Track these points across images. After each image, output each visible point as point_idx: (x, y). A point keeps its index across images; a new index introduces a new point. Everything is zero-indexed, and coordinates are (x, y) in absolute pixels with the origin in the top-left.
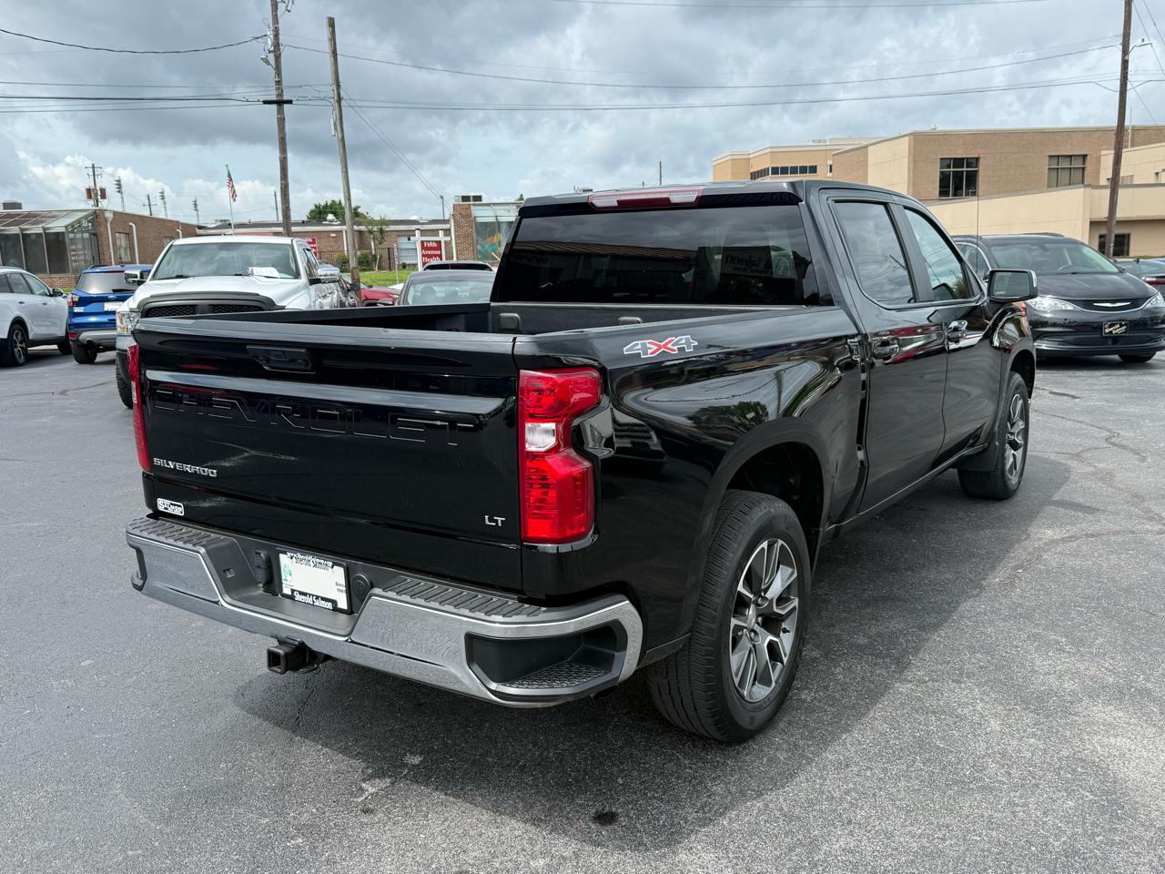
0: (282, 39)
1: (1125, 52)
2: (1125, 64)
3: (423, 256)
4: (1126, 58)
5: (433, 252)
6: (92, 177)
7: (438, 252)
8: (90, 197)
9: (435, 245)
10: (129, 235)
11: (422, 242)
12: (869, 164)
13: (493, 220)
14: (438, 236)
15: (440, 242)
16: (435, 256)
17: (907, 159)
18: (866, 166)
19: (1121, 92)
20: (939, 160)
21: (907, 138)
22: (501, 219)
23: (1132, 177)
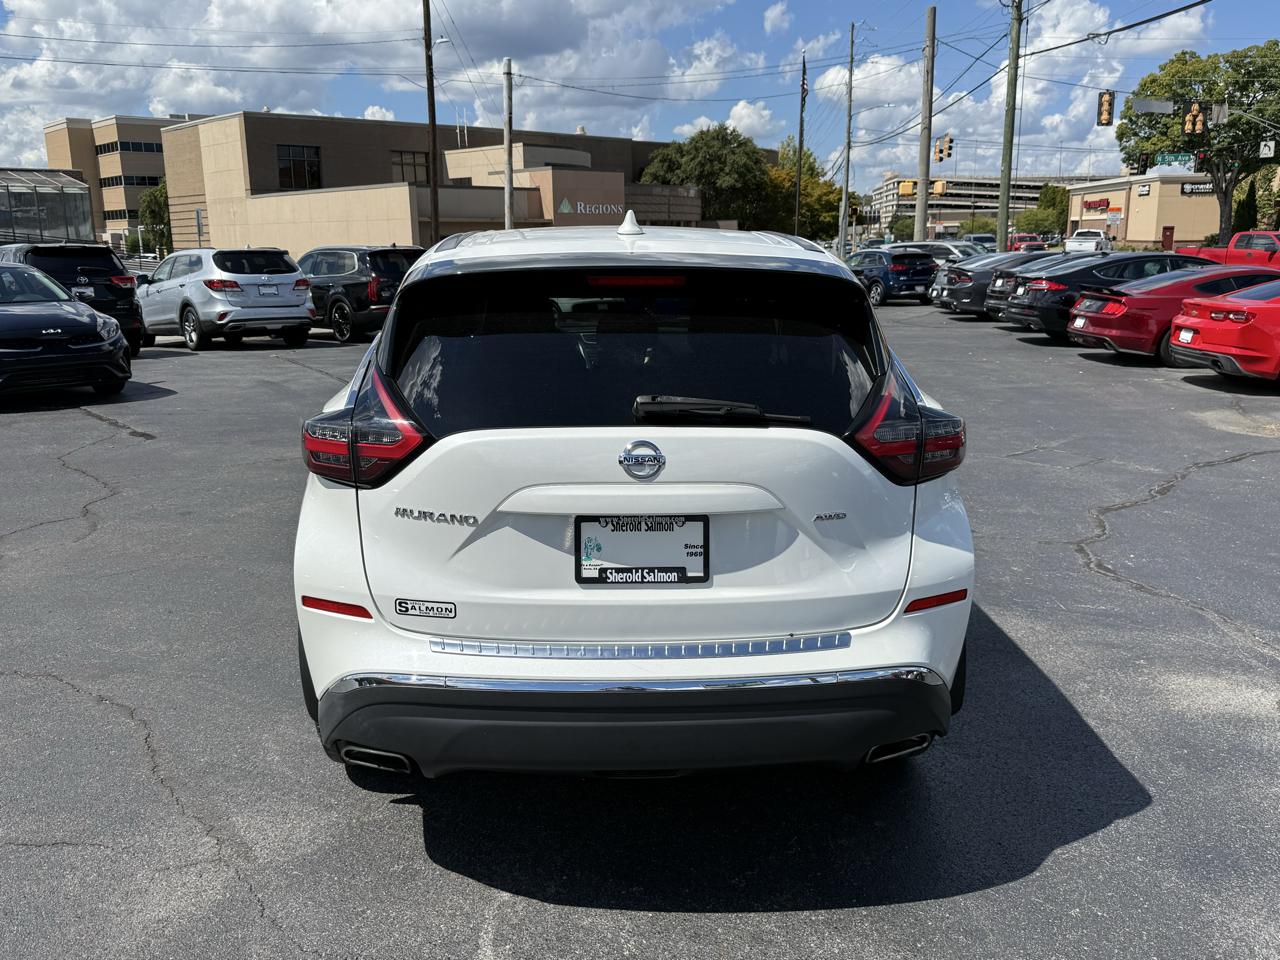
1: (428, 47)
4: (430, 53)
12: (202, 145)
17: (239, 143)
18: (198, 147)
19: (429, 88)
20: (276, 147)
21: (239, 118)
23: (470, 179)
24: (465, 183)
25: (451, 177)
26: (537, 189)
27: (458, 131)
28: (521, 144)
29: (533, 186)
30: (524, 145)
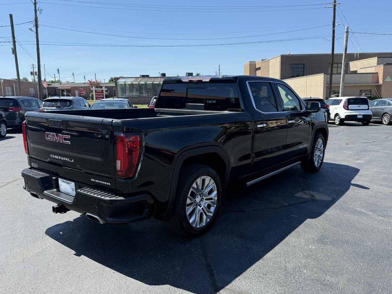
0: (39, 23)
1: (334, 26)
2: (334, 31)
3: (96, 95)
4: (334, 29)
5: (100, 94)
6: (32, 68)
7: (102, 94)
8: (31, 75)
9: (101, 91)
10: (12, 87)
11: (96, 90)
12: (270, 66)
13: (123, 83)
14: (102, 88)
15: (103, 90)
16: (101, 95)
17: (279, 64)
19: (333, 41)
20: (290, 65)
21: (279, 57)
22: (127, 83)
23: (357, 71)
24: (355, 72)
25: (351, 71)
26: (377, 73)
27: (355, 55)
28: (377, 57)
29: (376, 72)
30: (378, 58)
